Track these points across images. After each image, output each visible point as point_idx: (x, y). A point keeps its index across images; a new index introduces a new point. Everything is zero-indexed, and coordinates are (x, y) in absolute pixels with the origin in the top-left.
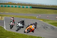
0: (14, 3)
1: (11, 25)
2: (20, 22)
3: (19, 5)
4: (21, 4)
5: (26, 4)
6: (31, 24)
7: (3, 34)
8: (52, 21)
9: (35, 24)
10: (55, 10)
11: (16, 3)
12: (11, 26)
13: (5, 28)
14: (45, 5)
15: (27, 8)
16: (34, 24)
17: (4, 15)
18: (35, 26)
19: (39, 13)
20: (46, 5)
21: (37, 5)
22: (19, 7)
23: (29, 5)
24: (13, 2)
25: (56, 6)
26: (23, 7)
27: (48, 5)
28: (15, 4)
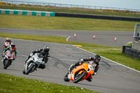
0: (11, 3)
1: (6, 59)
2: (38, 52)
5: (41, 6)
6: (85, 60)
8: (105, 48)
9: (96, 60)
10: (112, 21)
11: (16, 3)
12: (7, 62)
14: (87, 8)
15: (43, 15)
16: (92, 59)
18: (96, 65)
19: (74, 29)
20: (91, 8)
23: (49, 8)
25: (114, 11)
26: (34, 14)
27: (94, 8)
28: (14, 7)
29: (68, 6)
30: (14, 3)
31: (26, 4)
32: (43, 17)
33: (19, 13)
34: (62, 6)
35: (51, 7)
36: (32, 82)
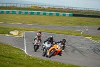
1: (35, 45)
3: (50, 11)
4: (54, 8)
7: (22, 63)
9: (63, 42)
11: (44, 7)
13: (26, 52)
14: (96, 10)
17: (24, 29)
19: (86, 25)
21: (81, 10)
22: (51, 14)
23: (68, 10)
24: (40, 6)
26: (58, 15)
28: (44, 10)
29: (82, 9)
30: (43, 7)
31: (52, 7)
32: (64, 17)
33: (47, 14)
34: (78, 9)
35: (70, 9)
36: (56, 64)
